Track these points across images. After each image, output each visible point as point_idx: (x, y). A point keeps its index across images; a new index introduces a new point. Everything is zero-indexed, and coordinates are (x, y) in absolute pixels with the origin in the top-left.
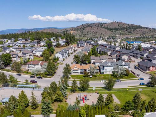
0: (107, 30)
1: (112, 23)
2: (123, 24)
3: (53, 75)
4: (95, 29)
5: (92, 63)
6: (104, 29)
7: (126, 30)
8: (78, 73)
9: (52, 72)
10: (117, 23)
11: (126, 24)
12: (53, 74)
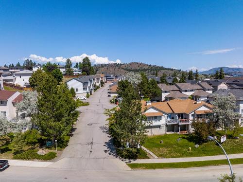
0: (126, 71)
1: (131, 64)
2: (144, 65)
3: (62, 144)
4: (111, 70)
5: (163, 99)
6: (122, 70)
7: (148, 71)
8: (159, 127)
9: (60, 132)
10: (137, 63)
11: (147, 65)
12: (66, 138)
